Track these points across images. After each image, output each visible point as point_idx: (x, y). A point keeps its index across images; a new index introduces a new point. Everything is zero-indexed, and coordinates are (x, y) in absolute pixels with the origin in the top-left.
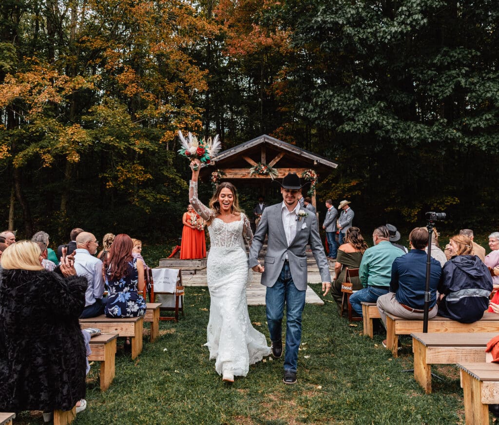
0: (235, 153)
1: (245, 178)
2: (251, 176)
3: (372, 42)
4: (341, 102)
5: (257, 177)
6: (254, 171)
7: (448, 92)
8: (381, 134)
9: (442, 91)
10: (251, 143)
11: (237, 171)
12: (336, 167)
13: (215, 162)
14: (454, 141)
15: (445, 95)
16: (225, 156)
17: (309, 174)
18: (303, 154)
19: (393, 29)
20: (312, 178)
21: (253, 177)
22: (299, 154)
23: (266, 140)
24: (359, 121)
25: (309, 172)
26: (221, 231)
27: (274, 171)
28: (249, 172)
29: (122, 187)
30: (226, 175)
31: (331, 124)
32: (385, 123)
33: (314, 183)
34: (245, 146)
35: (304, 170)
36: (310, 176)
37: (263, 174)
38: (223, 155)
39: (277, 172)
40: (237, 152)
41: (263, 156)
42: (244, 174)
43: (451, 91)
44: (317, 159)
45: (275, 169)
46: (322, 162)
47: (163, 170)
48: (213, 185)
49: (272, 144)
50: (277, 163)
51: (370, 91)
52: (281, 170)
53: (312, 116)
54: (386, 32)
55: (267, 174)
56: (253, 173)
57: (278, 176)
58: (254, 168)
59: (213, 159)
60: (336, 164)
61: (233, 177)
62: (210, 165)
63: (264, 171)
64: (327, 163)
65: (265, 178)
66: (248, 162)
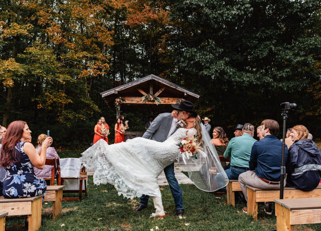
0: (132, 86)
1: (138, 103)
3: (220, 20)
4: (201, 57)
5: (147, 103)
7: (265, 54)
8: (226, 77)
9: (262, 54)
10: (143, 80)
11: (133, 99)
12: (198, 98)
13: (118, 91)
14: (269, 84)
15: (263, 56)
16: (125, 88)
18: (178, 88)
19: (234, 12)
21: (144, 103)
23: (153, 78)
24: (212, 69)
27: (158, 99)
28: (141, 99)
29: (50, 108)
31: (195, 70)
32: (228, 70)
34: (139, 82)
35: (178, 99)
37: (151, 101)
38: (123, 87)
39: (160, 100)
41: (151, 89)
42: (138, 100)
43: (267, 54)
44: (186, 92)
45: (159, 98)
46: (189, 94)
47: (81, 97)
48: (116, 108)
49: (157, 81)
50: (160, 94)
51: (219, 51)
52: (163, 98)
53: (183, 65)
54: (229, 14)
55: (153, 101)
56: (144, 100)
57: (161, 102)
58: (145, 97)
59: (116, 90)
60: (198, 96)
61: (131, 102)
62: (114, 93)
63: (151, 99)
64: (193, 95)
65: (152, 103)
66: (141, 93)
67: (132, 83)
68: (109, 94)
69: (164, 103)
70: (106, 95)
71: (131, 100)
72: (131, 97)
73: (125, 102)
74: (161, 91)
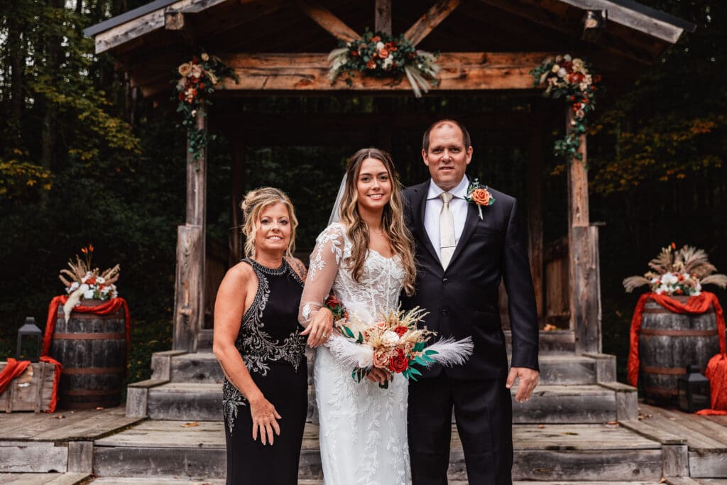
1: (310, 87)
2: (334, 83)
5: (359, 85)
6: (344, 61)
11: (280, 63)
12: (674, 40)
13: (188, 16)
17: (563, 72)
20: (572, 89)
21: (342, 85)
25: (562, 64)
27: (421, 60)
28: (324, 65)
30: (236, 79)
33: (581, 109)
35: (540, 61)
36: (566, 80)
37: (379, 74)
39: (436, 68)
41: (382, 3)
42: (307, 72)
44: (596, 6)
45: (430, 56)
48: (183, 115)
50: (436, 30)
52: (449, 58)
55: (396, 74)
56: (342, 68)
58: (346, 50)
60: (674, 28)
61: (265, 84)
62: (163, 27)
63: (382, 60)
64: (640, 22)
65: (388, 88)
66: (324, 27)
68: (133, 36)
69: (461, 86)
70: (116, 38)
71: (268, 73)
72: (266, 54)
73: (234, 82)
74: (440, 12)
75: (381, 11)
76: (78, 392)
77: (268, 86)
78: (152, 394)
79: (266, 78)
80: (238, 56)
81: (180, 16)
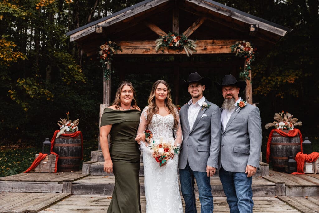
0: (133, 15)
1: (149, 53)
2: (157, 52)
5: (167, 52)
6: (161, 44)
11: (137, 44)
12: (283, 35)
13: (104, 28)
16: (118, 19)
17: (242, 47)
18: (234, 15)
20: (246, 53)
21: (160, 52)
22: (227, 15)
25: (242, 44)
26: (158, 124)
27: (190, 43)
28: (154, 45)
30: (121, 50)
33: (249, 61)
34: (148, 5)
35: (234, 43)
36: (244, 50)
37: (174, 48)
38: (115, 18)
40: (136, 13)
41: (175, 21)
42: (148, 47)
44: (255, 23)
45: (192, 41)
46: (261, 28)
48: (102, 64)
50: (195, 32)
52: (200, 42)
55: (180, 48)
56: (160, 46)
57: (196, 51)
58: (161, 39)
59: (100, 24)
60: (283, 31)
61: (132, 52)
62: (95, 32)
63: (175, 43)
64: (270, 29)
65: (177, 53)
66: (154, 31)
67: (132, 10)
68: (84, 35)
69: (204, 52)
70: (78, 36)
71: (133, 48)
72: (132, 41)
73: (121, 51)
74: (197, 25)
75: (175, 25)
76: (64, 165)
77: (133, 53)
78: (91, 166)
79: (132, 50)
80: (122, 41)
81: (101, 28)
